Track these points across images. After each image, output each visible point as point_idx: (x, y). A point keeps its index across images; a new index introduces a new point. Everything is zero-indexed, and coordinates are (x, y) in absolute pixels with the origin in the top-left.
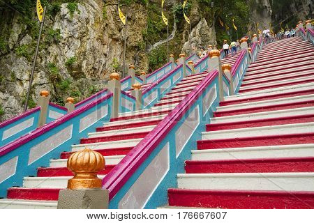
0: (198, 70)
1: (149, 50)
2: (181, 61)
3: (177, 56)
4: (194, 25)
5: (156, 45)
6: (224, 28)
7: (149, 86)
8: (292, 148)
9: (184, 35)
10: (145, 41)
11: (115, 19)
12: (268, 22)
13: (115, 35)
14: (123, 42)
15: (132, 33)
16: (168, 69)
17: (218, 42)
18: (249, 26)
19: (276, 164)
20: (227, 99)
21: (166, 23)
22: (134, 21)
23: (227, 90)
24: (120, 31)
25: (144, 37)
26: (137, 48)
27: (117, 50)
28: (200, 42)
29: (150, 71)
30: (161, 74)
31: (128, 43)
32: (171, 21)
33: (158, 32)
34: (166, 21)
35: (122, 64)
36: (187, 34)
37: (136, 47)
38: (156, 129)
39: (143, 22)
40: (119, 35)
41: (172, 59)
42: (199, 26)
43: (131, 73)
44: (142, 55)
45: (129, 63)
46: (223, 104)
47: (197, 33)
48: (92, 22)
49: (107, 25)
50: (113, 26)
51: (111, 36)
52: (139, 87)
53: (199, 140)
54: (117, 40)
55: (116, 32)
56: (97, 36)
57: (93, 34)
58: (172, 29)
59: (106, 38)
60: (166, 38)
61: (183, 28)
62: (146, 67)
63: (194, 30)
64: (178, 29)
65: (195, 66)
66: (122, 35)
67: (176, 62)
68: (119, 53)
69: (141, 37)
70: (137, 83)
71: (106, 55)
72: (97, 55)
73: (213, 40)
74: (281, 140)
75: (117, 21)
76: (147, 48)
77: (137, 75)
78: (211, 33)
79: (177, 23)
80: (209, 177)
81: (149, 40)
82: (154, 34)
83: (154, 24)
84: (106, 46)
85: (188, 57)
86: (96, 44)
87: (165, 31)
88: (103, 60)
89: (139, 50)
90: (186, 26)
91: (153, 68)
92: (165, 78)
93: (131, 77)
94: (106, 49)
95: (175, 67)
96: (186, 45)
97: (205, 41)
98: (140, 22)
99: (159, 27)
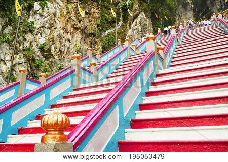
0: (139, 51)
1: (102, 36)
2: (126, 44)
3: (123, 41)
4: (135, 17)
5: (107, 32)
6: (158, 19)
7: (103, 63)
8: (210, 108)
9: (128, 25)
10: (99, 29)
11: (76, 13)
12: (190, 14)
13: (75, 25)
14: (82, 30)
15: (89, 23)
16: (116, 51)
17: (154, 29)
18: (177, 18)
19: (198, 120)
20: (161, 72)
21: (115, 16)
22: (90, 14)
23: (160, 64)
24: (80, 22)
25: (98, 26)
27: (78, 36)
28: (140, 30)
29: (103, 52)
30: (111, 54)
31: (87, 32)
32: (118, 14)
33: (109, 22)
34: (114, 14)
35: (82, 47)
36: (130, 24)
37: (92, 34)
38: (108, 96)
39: (97, 15)
40: (79, 25)
41: (119, 43)
42: (139, 18)
43: (89, 53)
44: (97, 40)
45: (87, 46)
46: (158, 76)
47: (138, 22)
48: (58, 15)
49: (70, 18)
50: (74, 18)
51: (73, 26)
52: (95, 65)
53: (141, 103)
54: (77, 29)
55: (77, 23)
56: (62, 26)
57: (59, 25)
58: (119, 20)
59: (69, 28)
60: (115, 27)
61: (127, 19)
62: (100, 49)
63: (135, 21)
64: (124, 20)
65: (137, 48)
66: (81, 25)
67: (122, 45)
68: (79, 39)
69: (96, 27)
70: (94, 61)
71: (69, 41)
72: (63, 40)
73: (150, 28)
74: (202, 102)
75: (78, 14)
76: (101, 34)
77: (94, 55)
78: (148, 23)
79: (123, 16)
81: (102, 28)
82: (106, 25)
83: (105, 16)
84: (69, 34)
85: (131, 40)
86: (62, 32)
87: (114, 22)
88: (67, 44)
89: (94, 36)
90: (130, 18)
91: (105, 50)
92: (114, 57)
93: (88, 57)
94: (69, 36)
95: (122, 49)
96: (130, 32)
97: (144, 29)
98: (95, 15)
99: (109, 18)
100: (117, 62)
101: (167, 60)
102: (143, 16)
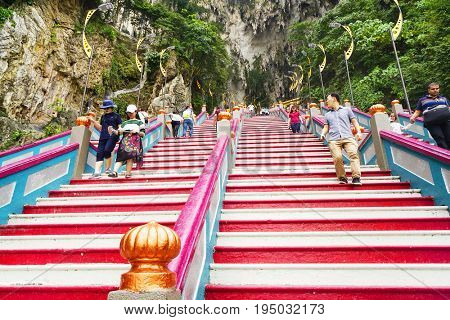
4: (170, 79)
5: (118, 93)
6: (200, 91)
9: (155, 89)
10: (104, 84)
11: (67, 48)
13: (63, 67)
14: (74, 79)
15: (89, 71)
17: (194, 105)
21: (141, 70)
24: (72, 64)
25: (104, 80)
26: (92, 91)
27: (64, 88)
28: (173, 101)
33: (123, 77)
34: (139, 67)
35: (67, 109)
36: (159, 88)
37: (90, 89)
39: (106, 61)
40: (69, 69)
42: (174, 82)
44: (98, 102)
45: (76, 109)
47: (171, 89)
48: (31, 42)
49: (53, 52)
50: (62, 55)
51: (57, 69)
54: (65, 75)
55: (66, 64)
56: (35, 63)
57: (30, 59)
59: (49, 69)
60: (131, 87)
61: (155, 80)
63: (167, 85)
64: (148, 79)
66: (74, 71)
68: (65, 93)
69: (100, 79)
71: (45, 92)
72: (32, 89)
73: (188, 102)
75: (70, 51)
76: (107, 94)
78: (186, 93)
79: (148, 73)
81: (110, 84)
82: (118, 80)
83: (119, 66)
84: (47, 80)
86: (33, 74)
88: (40, 97)
89: (95, 94)
90: (159, 79)
94: (46, 84)
96: (156, 101)
97: (179, 100)
98: (101, 60)
99: (127, 70)
102: (178, 81)
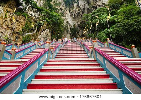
0: (42, 47)
1: (24, 35)
2: (36, 42)
3: (35, 40)
4: (44, 30)
5: (27, 34)
6: (54, 34)
7: (20, 50)
8: (68, 80)
9: (39, 33)
10: (22, 31)
11: (10, 19)
12: (69, 35)
14: (12, 29)
15: (17, 27)
16: (30, 44)
17: (52, 38)
18: (63, 36)
19: (62, 86)
20: (50, 60)
21: (33, 27)
22: (19, 22)
23: (51, 56)
24: (12, 24)
25: (22, 30)
27: (9, 32)
28: (45, 37)
29: (22, 44)
30: (26, 46)
31: (15, 31)
32: (35, 26)
33: (29, 29)
34: (33, 26)
35: (9, 38)
36: (41, 33)
37: (18, 33)
39: (23, 24)
40: (11, 26)
41: (33, 41)
43: (13, 43)
44: (20, 36)
45: (13, 39)
46: (48, 61)
47: (45, 33)
49: (6, 20)
50: (9, 22)
51: (7, 26)
52: (15, 50)
53: (36, 75)
54: (9, 28)
55: (10, 24)
58: (35, 29)
59: (4, 26)
60: (32, 32)
61: (40, 30)
62: (21, 42)
63: (43, 32)
64: (38, 30)
65: (42, 45)
66: (13, 26)
67: (34, 42)
68: (9, 33)
69: (21, 29)
70: (15, 48)
71: (2, 33)
73: (50, 37)
74: (66, 77)
75: (11, 20)
76: (23, 34)
77: (16, 44)
78: (50, 34)
79: (37, 28)
80: (36, 91)
81: (24, 31)
82: (28, 30)
83: (28, 26)
84: (3, 29)
85: (40, 41)
87: (32, 30)
90: (41, 30)
91: (24, 43)
93: (12, 45)
95: (33, 44)
96: (39, 37)
97: (47, 37)
98: (22, 23)
99: (30, 27)
100: (29, 50)
101: (55, 55)
102: (47, 30)
